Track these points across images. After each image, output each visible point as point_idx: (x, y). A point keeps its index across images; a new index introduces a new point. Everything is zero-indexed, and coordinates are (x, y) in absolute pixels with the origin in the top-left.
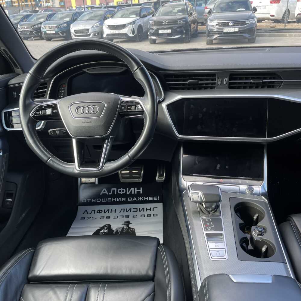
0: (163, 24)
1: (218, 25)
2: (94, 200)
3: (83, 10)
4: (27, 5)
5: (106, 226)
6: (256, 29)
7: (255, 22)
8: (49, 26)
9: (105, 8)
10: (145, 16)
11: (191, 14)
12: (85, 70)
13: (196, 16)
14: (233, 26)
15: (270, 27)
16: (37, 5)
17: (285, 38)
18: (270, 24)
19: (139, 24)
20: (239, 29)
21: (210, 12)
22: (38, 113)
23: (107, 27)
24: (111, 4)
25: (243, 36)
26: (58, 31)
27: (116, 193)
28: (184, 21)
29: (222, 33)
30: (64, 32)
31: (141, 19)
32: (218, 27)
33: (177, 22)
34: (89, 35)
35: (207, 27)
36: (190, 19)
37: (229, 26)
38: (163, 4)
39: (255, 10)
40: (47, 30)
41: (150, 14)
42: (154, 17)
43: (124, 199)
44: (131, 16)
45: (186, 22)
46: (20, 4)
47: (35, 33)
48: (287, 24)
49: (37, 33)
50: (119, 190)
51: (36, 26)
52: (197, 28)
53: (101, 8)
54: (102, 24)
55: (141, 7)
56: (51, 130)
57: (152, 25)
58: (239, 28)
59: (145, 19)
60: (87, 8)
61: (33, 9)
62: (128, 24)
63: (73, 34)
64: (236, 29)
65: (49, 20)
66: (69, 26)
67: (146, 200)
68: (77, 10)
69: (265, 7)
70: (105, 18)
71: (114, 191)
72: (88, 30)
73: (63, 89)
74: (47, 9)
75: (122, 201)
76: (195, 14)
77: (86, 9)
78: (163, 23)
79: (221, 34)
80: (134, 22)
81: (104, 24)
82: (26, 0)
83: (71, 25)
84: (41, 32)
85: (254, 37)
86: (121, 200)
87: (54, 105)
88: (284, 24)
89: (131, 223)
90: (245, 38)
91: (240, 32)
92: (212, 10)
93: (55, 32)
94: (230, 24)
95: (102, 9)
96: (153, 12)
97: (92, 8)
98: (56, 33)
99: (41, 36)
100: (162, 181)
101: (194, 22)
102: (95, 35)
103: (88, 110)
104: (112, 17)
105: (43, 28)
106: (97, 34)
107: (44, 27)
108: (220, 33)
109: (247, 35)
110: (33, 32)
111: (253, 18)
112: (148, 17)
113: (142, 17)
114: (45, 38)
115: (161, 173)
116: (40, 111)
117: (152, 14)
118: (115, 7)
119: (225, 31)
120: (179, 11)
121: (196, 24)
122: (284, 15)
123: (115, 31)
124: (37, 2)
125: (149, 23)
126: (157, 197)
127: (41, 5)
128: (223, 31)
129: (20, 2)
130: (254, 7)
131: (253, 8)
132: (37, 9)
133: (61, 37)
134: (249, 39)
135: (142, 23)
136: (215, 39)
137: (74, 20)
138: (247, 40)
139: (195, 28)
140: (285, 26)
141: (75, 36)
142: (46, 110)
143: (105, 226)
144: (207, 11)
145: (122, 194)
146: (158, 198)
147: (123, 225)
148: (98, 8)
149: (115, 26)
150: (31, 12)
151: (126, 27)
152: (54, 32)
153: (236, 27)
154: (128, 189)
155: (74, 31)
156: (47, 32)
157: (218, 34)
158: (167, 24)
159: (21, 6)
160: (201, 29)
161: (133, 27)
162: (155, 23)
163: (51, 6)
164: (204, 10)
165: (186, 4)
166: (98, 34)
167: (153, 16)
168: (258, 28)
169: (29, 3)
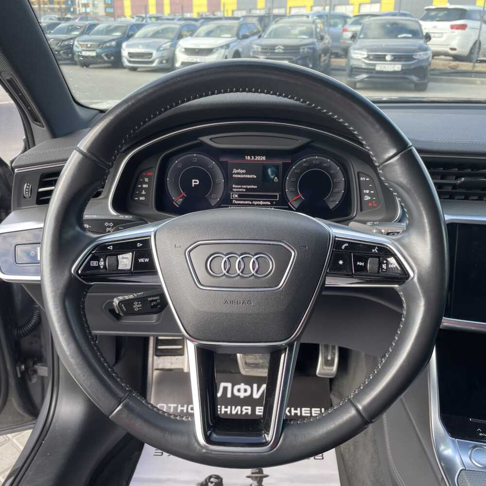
0: (276, 51)
1: (368, 58)
2: (182, 408)
3: (144, 22)
4: (52, 10)
5: (212, 480)
6: (429, 68)
7: (429, 58)
8: (87, 45)
9: (180, 20)
10: (245, 37)
11: (322, 38)
12: (206, 139)
13: (329, 42)
14: (392, 60)
15: (449, 67)
16: (68, 10)
17: (473, 86)
18: (447, 62)
19: (235, 49)
20: (402, 67)
21: (354, 37)
22: (94, 263)
23: (183, 52)
24: (188, 15)
25: (408, 78)
26: (102, 52)
27: (229, 395)
28: (309, 48)
29: (374, 71)
30: (112, 55)
31: (239, 41)
32: (367, 62)
33: (299, 49)
34: (152, 62)
35: (349, 61)
36: (319, 46)
37: (385, 60)
38: (276, 20)
39: (428, 37)
40: (83, 50)
41: (253, 34)
42: (261, 39)
43: (247, 409)
44: (222, 36)
45: (314, 50)
46: (42, 6)
47: (63, 53)
48: (477, 64)
49: (66, 53)
50: (236, 387)
51: (66, 43)
52: (329, 61)
53: (173, 19)
54: (174, 45)
55: (239, 23)
56: (121, 298)
57: (258, 52)
58: (403, 65)
59: (246, 42)
60: (150, 18)
61: (62, 15)
62: (217, 49)
63: (126, 58)
64: (398, 67)
65: (88, 34)
66: (119, 45)
67: (296, 414)
68: (134, 21)
69: (441, 34)
70: (180, 36)
71: (225, 389)
72: (151, 54)
73: (146, 180)
74: (85, 16)
75: (244, 413)
76: (327, 40)
77: (149, 20)
78: (275, 49)
79: (372, 73)
80: (227, 46)
81: (178, 46)
82: (51, 1)
83: (124, 45)
84: (73, 53)
85: (426, 81)
86: (242, 411)
87: (139, 242)
88: (472, 64)
89: (267, 476)
90: (412, 82)
91: (404, 71)
92: (358, 34)
93: (97, 53)
94: (388, 58)
95: (175, 21)
96: (258, 32)
97: (157, 18)
98: (98, 56)
99: (72, 59)
100: (332, 375)
101: (326, 51)
102: (161, 62)
103: (242, 267)
104: (191, 35)
105: (76, 46)
106: (164, 62)
107: (78, 45)
108: (370, 71)
109: (414, 78)
110: (60, 51)
111: (426, 49)
112: (251, 39)
113: (240, 37)
114: (78, 63)
115: (329, 358)
116: (102, 259)
117: (259, 35)
118: (196, 20)
119: (378, 68)
120: (302, 33)
121: (328, 55)
122: (472, 49)
123: (195, 59)
124: (69, 5)
125: (253, 48)
126: (319, 409)
127: (75, 9)
128: (374, 69)
129: (41, 2)
130: (427, 33)
131: (424, 34)
132: (69, 16)
133: (105, 62)
134: (416, 84)
135: (240, 48)
136: (362, 81)
137: (128, 36)
138: (413, 86)
139: (327, 61)
140: (474, 66)
141: (130, 62)
142: (117, 255)
143: (209, 481)
144: (348, 35)
145: (242, 397)
146: (321, 411)
147: (250, 479)
148: (168, 19)
149: (197, 50)
150: (59, 19)
151: (215, 52)
152: (94, 54)
153: (397, 64)
154: (255, 386)
155: (127, 54)
156: (84, 53)
157: (367, 73)
158: (281, 51)
159: (42, 9)
160: (335, 64)
161: (226, 54)
162: (262, 49)
163: (91, 14)
164: (342, 34)
165: (314, 22)
166: (167, 61)
167: (260, 37)
168: (432, 67)
169: (57, 6)
